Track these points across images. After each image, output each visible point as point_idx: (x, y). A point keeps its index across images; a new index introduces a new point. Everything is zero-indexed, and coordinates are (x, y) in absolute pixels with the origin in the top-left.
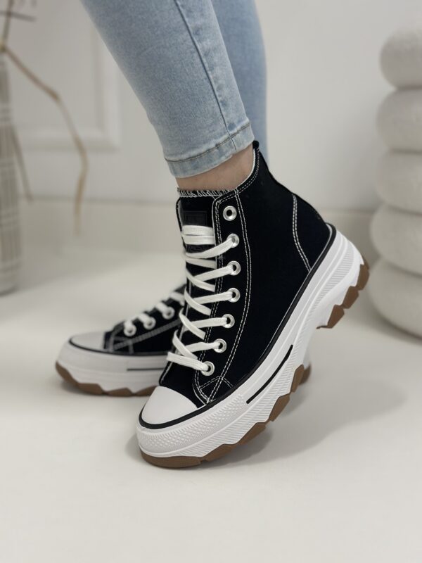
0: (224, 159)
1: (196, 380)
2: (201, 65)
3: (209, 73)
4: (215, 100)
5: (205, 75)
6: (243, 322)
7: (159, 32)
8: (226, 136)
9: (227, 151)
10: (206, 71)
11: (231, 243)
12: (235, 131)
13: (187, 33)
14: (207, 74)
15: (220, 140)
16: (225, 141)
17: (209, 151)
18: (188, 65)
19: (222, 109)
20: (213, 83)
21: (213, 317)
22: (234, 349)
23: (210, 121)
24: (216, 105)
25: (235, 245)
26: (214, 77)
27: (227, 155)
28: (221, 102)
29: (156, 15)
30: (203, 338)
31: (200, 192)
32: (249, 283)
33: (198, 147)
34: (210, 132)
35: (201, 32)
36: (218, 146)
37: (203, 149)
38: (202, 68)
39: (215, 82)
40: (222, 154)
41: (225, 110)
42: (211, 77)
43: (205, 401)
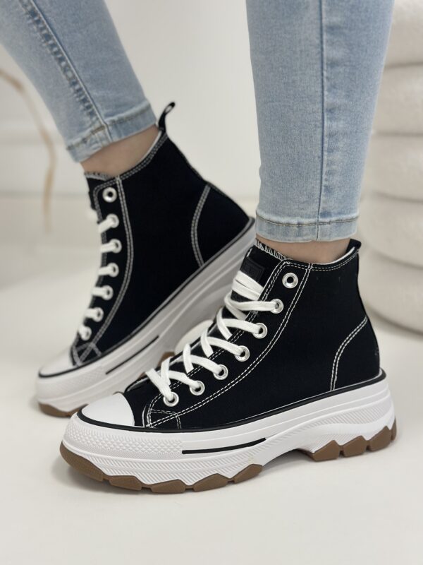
0: (300, 240)
1: (153, 402)
2: (320, 142)
3: (325, 153)
4: (318, 181)
5: (320, 154)
6: (233, 383)
7: (292, 92)
8: (313, 220)
9: (306, 234)
10: (322, 150)
12: (327, 220)
13: (320, 105)
14: (322, 153)
15: (305, 221)
16: (310, 224)
17: (289, 224)
18: (306, 136)
19: (323, 193)
20: (325, 165)
21: (211, 359)
23: (304, 199)
24: (318, 187)
25: (275, 311)
26: (328, 160)
27: (305, 238)
28: (326, 186)
29: (296, 75)
30: (188, 371)
32: (264, 354)
33: (280, 215)
34: (299, 208)
35: (336, 112)
36: (299, 224)
37: (284, 220)
38: (320, 146)
39: (328, 165)
40: (299, 234)
41: (325, 196)
42: (325, 158)
43: (146, 423)
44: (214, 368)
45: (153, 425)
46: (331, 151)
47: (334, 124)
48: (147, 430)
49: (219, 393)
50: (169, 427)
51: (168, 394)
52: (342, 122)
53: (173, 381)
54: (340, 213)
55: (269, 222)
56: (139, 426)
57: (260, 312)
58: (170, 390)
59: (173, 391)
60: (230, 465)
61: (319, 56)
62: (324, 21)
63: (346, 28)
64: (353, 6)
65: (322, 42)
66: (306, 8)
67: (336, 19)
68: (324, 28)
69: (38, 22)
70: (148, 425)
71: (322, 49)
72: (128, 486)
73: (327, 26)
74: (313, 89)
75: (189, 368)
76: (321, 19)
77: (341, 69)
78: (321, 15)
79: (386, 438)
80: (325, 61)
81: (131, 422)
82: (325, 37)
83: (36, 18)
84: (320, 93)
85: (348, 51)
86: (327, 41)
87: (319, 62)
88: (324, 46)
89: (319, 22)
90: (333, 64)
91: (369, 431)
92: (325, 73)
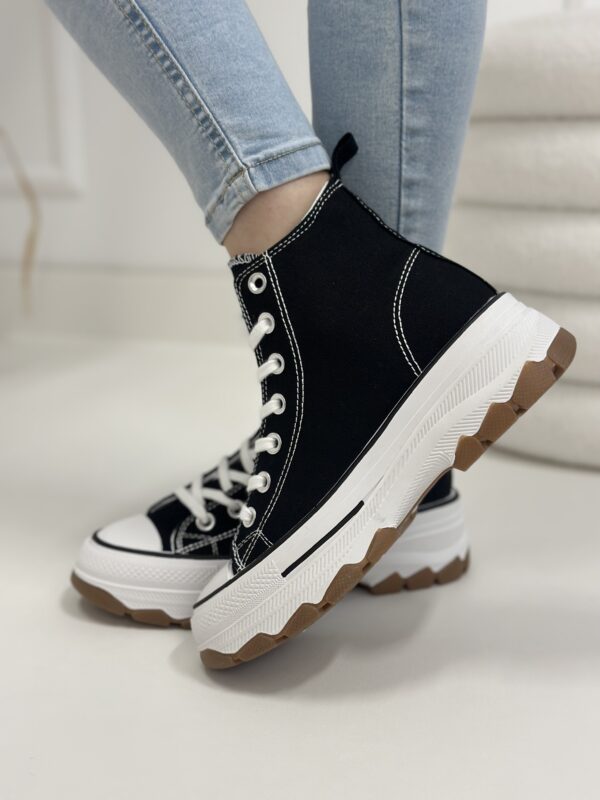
52: (421, 199)
61: (397, 124)
62: (405, 84)
63: (429, 93)
64: (437, 68)
65: (401, 109)
66: (385, 69)
67: (418, 83)
68: (405, 93)
71: (402, 117)
73: (407, 91)
74: (389, 161)
76: (402, 82)
77: (421, 140)
78: (402, 78)
80: (404, 130)
82: (405, 102)
84: (396, 167)
85: (430, 119)
86: (408, 108)
87: (397, 132)
88: (404, 113)
89: (399, 85)
90: (413, 132)
92: (404, 144)
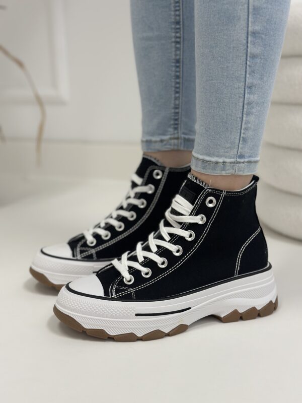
0: (224, 173)
1: (117, 281)
2: (241, 108)
3: (244, 116)
4: (239, 134)
5: (241, 116)
6: (171, 270)
7: (225, 74)
8: (233, 160)
9: (228, 170)
10: (243, 113)
11: (199, 219)
12: (242, 160)
13: (243, 84)
14: (242, 116)
15: (228, 160)
16: (231, 163)
17: (217, 163)
18: (233, 103)
19: (241, 142)
20: (243, 124)
22: (153, 281)
23: (228, 145)
24: (238, 138)
25: (201, 223)
26: (246, 120)
27: (227, 172)
28: (243, 138)
29: (229, 63)
31: (199, 180)
32: (192, 251)
33: (211, 156)
34: (224, 152)
35: (253, 88)
36: (224, 163)
37: (214, 159)
38: (241, 110)
39: (245, 123)
40: (223, 169)
41: (243, 144)
42: (244, 119)
43: (112, 295)
44: (158, 260)
45: (117, 296)
46: (248, 114)
47: (252, 96)
48: (113, 299)
49: (160, 277)
50: (127, 298)
51: (127, 276)
53: (130, 268)
54: (250, 157)
55: (203, 161)
56: (107, 296)
57: (190, 223)
58: (128, 273)
59: (130, 274)
60: (167, 324)
61: (245, 51)
62: (250, 28)
63: (263, 34)
64: (268, 19)
65: (247, 42)
66: (239, 19)
67: (257, 28)
68: (250, 33)
69: (177, 67)
70: (113, 296)
71: (247, 47)
72: (99, 336)
73: (251, 32)
74: (239, 72)
75: (141, 259)
76: (248, 27)
77: (258, 60)
78: (248, 24)
79: (271, 308)
80: (249, 54)
81: (102, 294)
82: (249, 39)
83: (178, 65)
84: (244, 76)
85: (263, 49)
86: (251, 42)
87: (245, 55)
88: (249, 45)
89: (246, 29)
90: (254, 57)
91: (260, 303)
92: (248, 62)
